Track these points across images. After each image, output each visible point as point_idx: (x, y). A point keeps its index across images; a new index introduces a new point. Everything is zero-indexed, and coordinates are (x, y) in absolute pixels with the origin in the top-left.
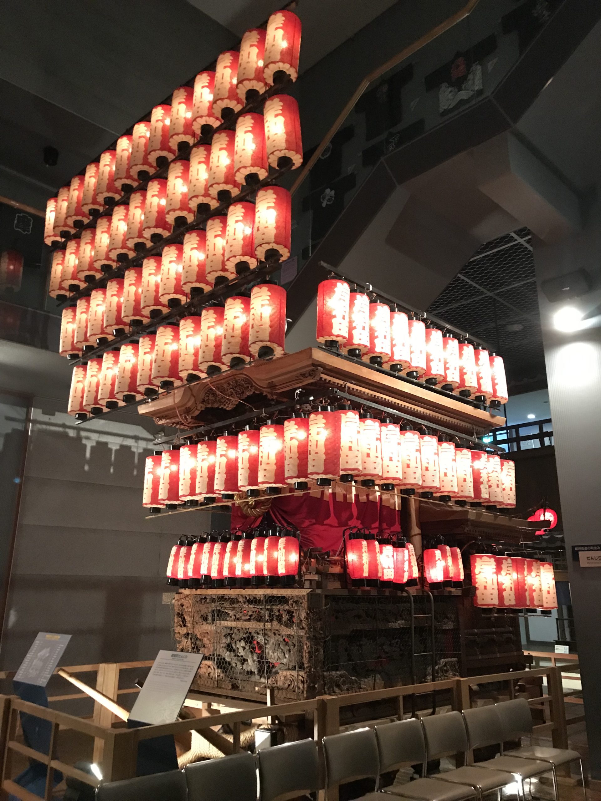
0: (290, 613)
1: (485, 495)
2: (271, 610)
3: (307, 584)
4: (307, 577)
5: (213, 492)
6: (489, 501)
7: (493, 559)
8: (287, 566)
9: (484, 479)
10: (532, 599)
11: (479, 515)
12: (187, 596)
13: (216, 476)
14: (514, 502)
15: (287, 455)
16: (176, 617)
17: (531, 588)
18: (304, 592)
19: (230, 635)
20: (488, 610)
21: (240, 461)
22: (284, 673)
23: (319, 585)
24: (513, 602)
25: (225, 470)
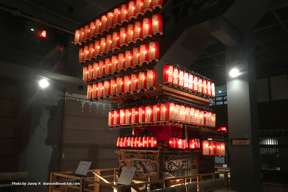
0: (154, 157)
1: (207, 124)
2: (148, 156)
3: (159, 149)
4: (159, 148)
5: (131, 123)
6: (208, 126)
7: (208, 142)
8: (154, 145)
9: (207, 120)
10: (218, 153)
11: (205, 130)
12: (122, 151)
13: (132, 119)
14: (215, 126)
15: (154, 115)
16: (119, 157)
17: (218, 150)
18: (158, 151)
19: (135, 162)
20: (206, 156)
21: (139, 115)
22: (152, 172)
23: (162, 150)
24: (213, 154)
25: (135, 118)
